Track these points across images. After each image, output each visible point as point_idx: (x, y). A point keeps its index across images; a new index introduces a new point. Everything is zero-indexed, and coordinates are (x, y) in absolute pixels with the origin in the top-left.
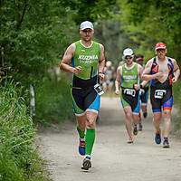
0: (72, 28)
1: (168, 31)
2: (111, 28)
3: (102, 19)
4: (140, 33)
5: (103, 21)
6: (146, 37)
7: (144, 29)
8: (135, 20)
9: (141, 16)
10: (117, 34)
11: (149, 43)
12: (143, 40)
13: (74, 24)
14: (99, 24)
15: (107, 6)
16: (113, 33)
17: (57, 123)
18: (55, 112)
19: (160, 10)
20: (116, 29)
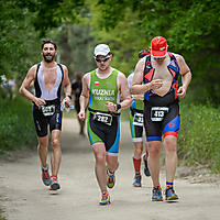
0: (30, 34)
1: (147, 38)
2: (77, 35)
3: (67, 23)
4: (113, 41)
5: (69, 27)
6: (120, 45)
7: (118, 36)
8: (107, 25)
9: (115, 20)
10: (86, 42)
11: (125, 53)
12: (117, 49)
13: (33, 29)
14: (63, 29)
15: (73, 7)
16: (80, 40)
17: (11, 149)
18: (9, 137)
19: (137, 13)
20: (85, 36)
